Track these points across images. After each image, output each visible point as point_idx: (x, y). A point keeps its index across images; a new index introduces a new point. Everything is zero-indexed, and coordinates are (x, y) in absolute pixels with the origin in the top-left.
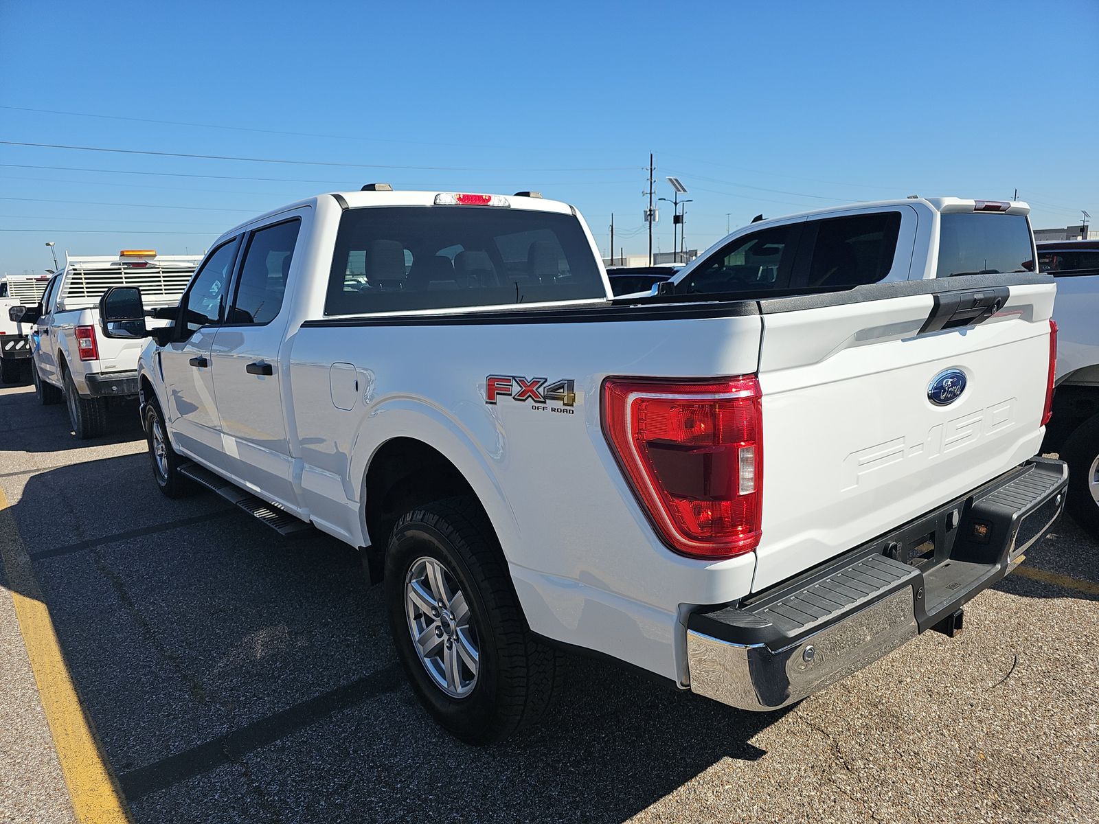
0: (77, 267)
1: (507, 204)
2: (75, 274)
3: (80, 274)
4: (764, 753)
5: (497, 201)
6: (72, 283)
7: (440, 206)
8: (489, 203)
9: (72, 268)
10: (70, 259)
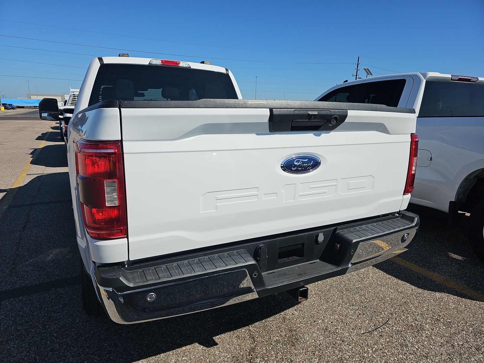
0: (75, 93)
1: (189, 66)
2: (74, 96)
3: (75, 96)
4: (217, 344)
5: (183, 64)
6: (72, 100)
7: (152, 65)
8: (179, 65)
9: (73, 94)
10: (71, 90)
